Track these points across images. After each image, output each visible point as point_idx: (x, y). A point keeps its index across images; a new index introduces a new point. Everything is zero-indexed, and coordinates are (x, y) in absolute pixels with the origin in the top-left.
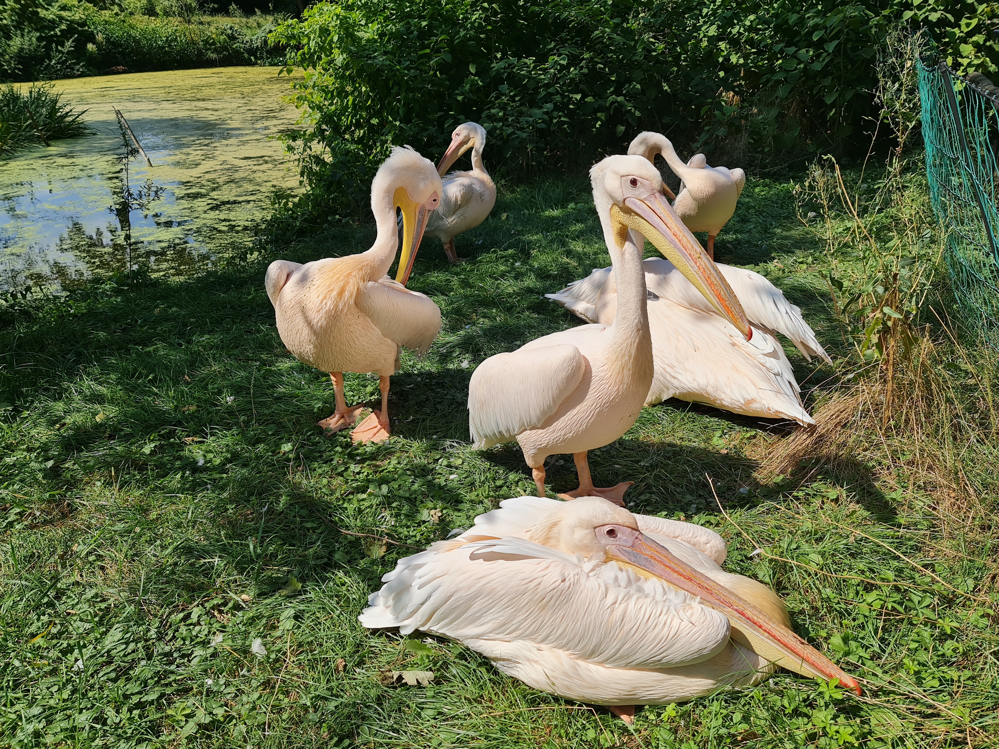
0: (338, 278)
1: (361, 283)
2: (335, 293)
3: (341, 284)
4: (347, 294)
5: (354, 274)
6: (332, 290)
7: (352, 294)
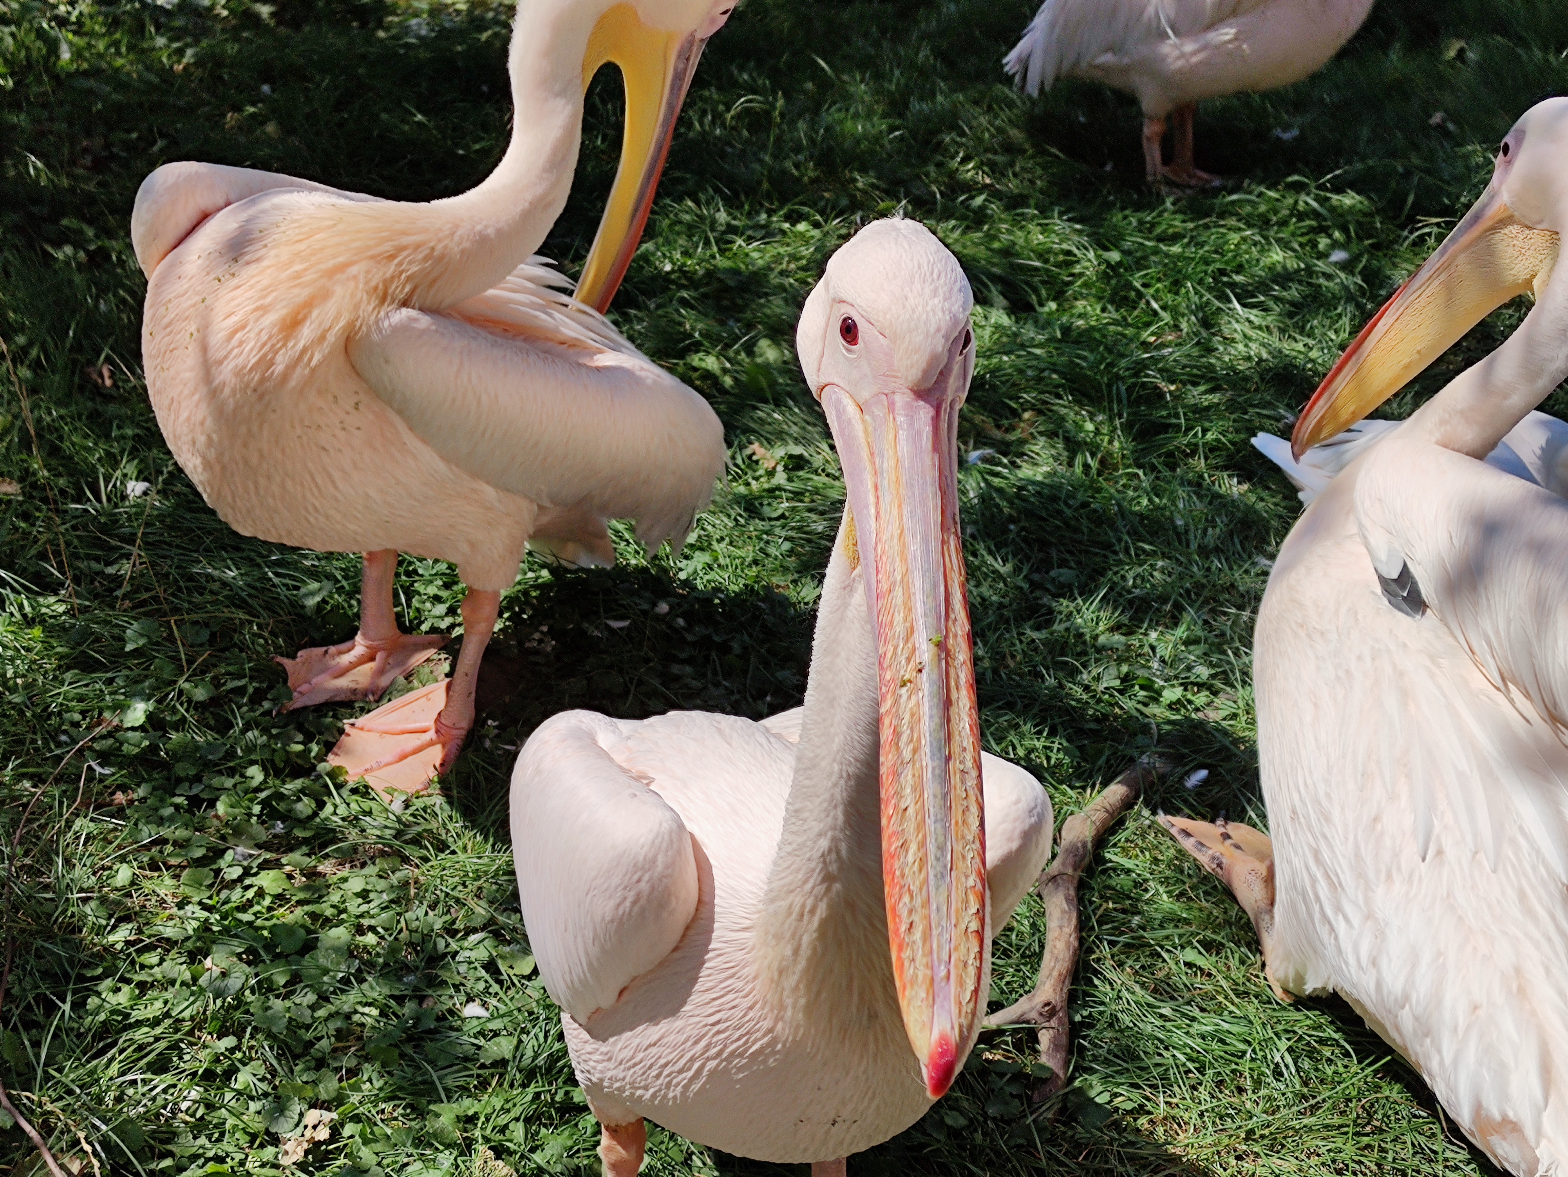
0: (298, 275)
1: (368, 307)
2: (272, 318)
3: (302, 294)
4: (307, 333)
5: (354, 270)
6: (264, 310)
7: (322, 338)
